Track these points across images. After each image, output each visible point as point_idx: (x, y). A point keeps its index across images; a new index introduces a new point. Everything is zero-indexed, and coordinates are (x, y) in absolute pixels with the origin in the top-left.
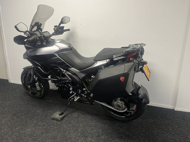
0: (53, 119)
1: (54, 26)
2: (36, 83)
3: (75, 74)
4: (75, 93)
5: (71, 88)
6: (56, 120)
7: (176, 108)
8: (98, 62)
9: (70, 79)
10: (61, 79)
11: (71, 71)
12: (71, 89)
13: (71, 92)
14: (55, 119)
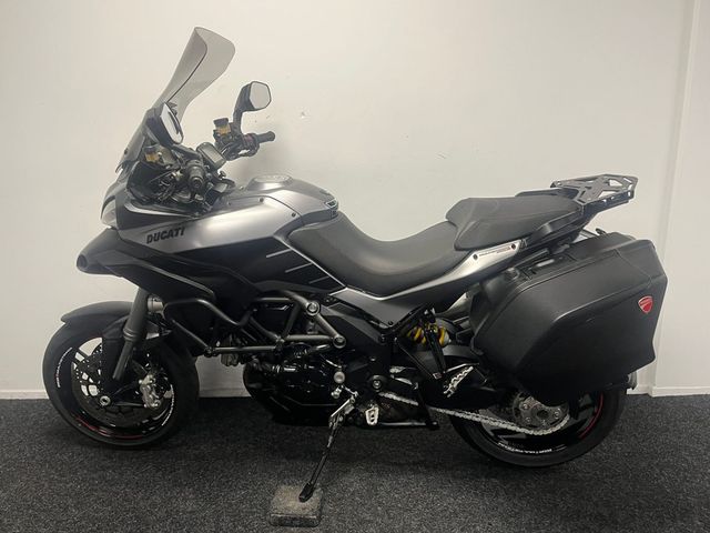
0: (282, 523)
1: (215, 122)
2: (143, 379)
3: (358, 312)
4: (356, 393)
5: (339, 373)
6: (297, 523)
7: (654, 388)
8: (478, 253)
9: (338, 336)
10: (288, 342)
11: (340, 301)
12: (339, 377)
13: (337, 392)
14: (294, 519)
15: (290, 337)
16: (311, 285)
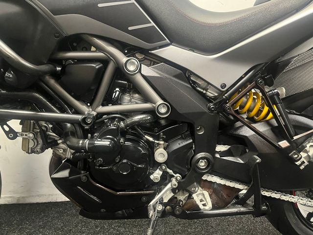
3: (184, 74)
4: (179, 175)
9: (160, 102)
10: (100, 115)
12: (161, 155)
15: (102, 109)
16: (131, 32)
